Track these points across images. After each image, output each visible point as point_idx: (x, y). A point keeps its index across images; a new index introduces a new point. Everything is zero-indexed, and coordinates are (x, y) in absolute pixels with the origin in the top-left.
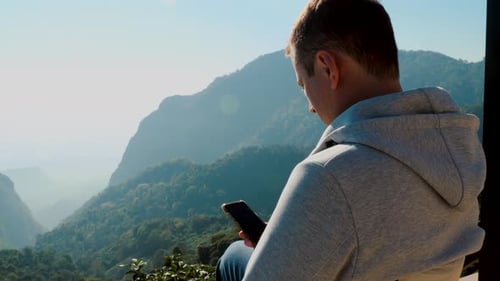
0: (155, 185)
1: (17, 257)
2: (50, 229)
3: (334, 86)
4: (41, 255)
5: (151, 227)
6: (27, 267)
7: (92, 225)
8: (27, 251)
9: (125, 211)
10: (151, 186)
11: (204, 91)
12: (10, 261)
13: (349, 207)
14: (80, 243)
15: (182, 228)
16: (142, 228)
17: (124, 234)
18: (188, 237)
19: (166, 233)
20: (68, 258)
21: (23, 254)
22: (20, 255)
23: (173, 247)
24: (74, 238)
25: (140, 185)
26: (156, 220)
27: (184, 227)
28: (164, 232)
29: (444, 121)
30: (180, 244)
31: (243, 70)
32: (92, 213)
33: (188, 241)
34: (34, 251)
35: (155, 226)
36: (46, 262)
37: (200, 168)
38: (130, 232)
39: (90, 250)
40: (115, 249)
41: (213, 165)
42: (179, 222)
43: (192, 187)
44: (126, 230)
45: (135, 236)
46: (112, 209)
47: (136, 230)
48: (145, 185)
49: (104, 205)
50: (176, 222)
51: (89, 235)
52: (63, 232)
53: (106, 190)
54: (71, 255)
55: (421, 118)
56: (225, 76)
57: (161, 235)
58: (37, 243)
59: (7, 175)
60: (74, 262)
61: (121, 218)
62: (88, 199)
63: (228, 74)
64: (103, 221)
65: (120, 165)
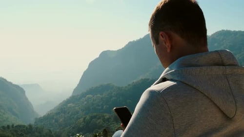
0: (95, 96)
1: (25, 129)
2: (42, 116)
3: (169, 50)
4: (37, 128)
5: (92, 118)
6: (30, 134)
7: (63, 114)
8: (30, 126)
9: (80, 108)
10: (94, 96)
11: (123, 48)
12: (21, 131)
13: (172, 117)
14: (56, 123)
15: (108, 119)
16: (88, 117)
17: (79, 120)
18: (111, 124)
19: (100, 121)
20: (50, 130)
21: (28, 127)
22: (27, 128)
23: (103, 129)
24: (54, 121)
25: (88, 96)
26: (95, 114)
27: (109, 118)
28: (99, 121)
29: (228, 70)
30: (107, 127)
31: (143, 38)
32: (63, 109)
33: (111, 126)
34: (33, 127)
35: (95, 117)
36: (40, 133)
37: (119, 88)
38: (82, 119)
39: (62, 127)
40: (73, 128)
41: (126, 87)
42: (107, 116)
43: (114, 98)
44: (79, 119)
45: (84, 121)
46: (73, 107)
47: (85, 119)
48: (90, 96)
49: (69, 105)
50: (106, 116)
51: (61, 120)
52: (48, 117)
53: (70, 97)
54: (52, 129)
55: (215, 68)
56: (134, 41)
57: (97, 122)
58: (35, 123)
59: (22, 87)
60: (53, 133)
61: (77, 112)
62: (61, 101)
63: (135, 40)
64: (68, 113)
65: (78, 85)
